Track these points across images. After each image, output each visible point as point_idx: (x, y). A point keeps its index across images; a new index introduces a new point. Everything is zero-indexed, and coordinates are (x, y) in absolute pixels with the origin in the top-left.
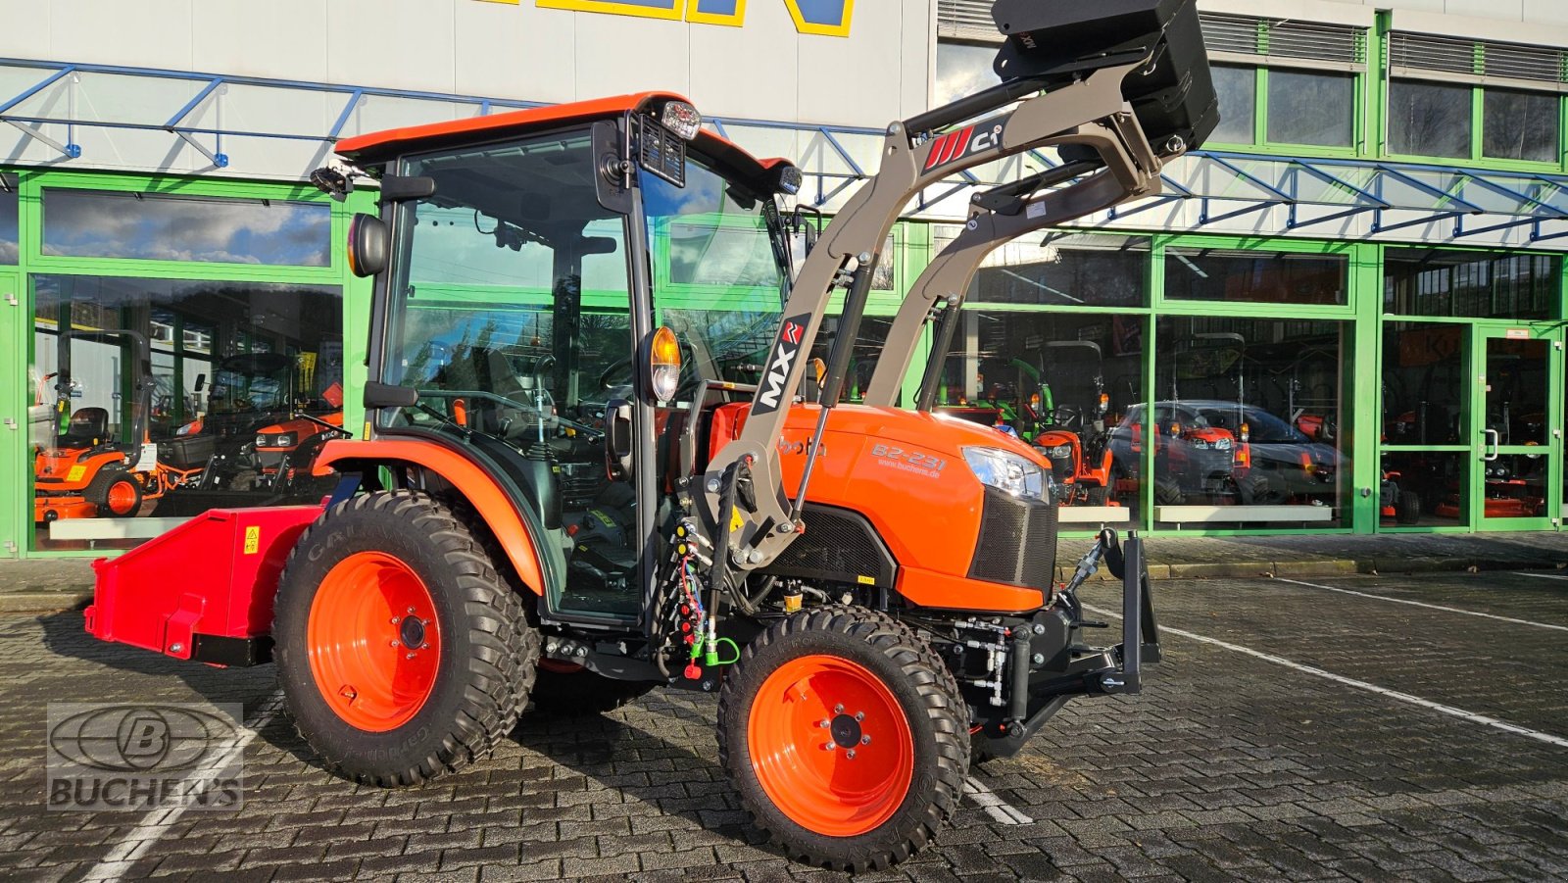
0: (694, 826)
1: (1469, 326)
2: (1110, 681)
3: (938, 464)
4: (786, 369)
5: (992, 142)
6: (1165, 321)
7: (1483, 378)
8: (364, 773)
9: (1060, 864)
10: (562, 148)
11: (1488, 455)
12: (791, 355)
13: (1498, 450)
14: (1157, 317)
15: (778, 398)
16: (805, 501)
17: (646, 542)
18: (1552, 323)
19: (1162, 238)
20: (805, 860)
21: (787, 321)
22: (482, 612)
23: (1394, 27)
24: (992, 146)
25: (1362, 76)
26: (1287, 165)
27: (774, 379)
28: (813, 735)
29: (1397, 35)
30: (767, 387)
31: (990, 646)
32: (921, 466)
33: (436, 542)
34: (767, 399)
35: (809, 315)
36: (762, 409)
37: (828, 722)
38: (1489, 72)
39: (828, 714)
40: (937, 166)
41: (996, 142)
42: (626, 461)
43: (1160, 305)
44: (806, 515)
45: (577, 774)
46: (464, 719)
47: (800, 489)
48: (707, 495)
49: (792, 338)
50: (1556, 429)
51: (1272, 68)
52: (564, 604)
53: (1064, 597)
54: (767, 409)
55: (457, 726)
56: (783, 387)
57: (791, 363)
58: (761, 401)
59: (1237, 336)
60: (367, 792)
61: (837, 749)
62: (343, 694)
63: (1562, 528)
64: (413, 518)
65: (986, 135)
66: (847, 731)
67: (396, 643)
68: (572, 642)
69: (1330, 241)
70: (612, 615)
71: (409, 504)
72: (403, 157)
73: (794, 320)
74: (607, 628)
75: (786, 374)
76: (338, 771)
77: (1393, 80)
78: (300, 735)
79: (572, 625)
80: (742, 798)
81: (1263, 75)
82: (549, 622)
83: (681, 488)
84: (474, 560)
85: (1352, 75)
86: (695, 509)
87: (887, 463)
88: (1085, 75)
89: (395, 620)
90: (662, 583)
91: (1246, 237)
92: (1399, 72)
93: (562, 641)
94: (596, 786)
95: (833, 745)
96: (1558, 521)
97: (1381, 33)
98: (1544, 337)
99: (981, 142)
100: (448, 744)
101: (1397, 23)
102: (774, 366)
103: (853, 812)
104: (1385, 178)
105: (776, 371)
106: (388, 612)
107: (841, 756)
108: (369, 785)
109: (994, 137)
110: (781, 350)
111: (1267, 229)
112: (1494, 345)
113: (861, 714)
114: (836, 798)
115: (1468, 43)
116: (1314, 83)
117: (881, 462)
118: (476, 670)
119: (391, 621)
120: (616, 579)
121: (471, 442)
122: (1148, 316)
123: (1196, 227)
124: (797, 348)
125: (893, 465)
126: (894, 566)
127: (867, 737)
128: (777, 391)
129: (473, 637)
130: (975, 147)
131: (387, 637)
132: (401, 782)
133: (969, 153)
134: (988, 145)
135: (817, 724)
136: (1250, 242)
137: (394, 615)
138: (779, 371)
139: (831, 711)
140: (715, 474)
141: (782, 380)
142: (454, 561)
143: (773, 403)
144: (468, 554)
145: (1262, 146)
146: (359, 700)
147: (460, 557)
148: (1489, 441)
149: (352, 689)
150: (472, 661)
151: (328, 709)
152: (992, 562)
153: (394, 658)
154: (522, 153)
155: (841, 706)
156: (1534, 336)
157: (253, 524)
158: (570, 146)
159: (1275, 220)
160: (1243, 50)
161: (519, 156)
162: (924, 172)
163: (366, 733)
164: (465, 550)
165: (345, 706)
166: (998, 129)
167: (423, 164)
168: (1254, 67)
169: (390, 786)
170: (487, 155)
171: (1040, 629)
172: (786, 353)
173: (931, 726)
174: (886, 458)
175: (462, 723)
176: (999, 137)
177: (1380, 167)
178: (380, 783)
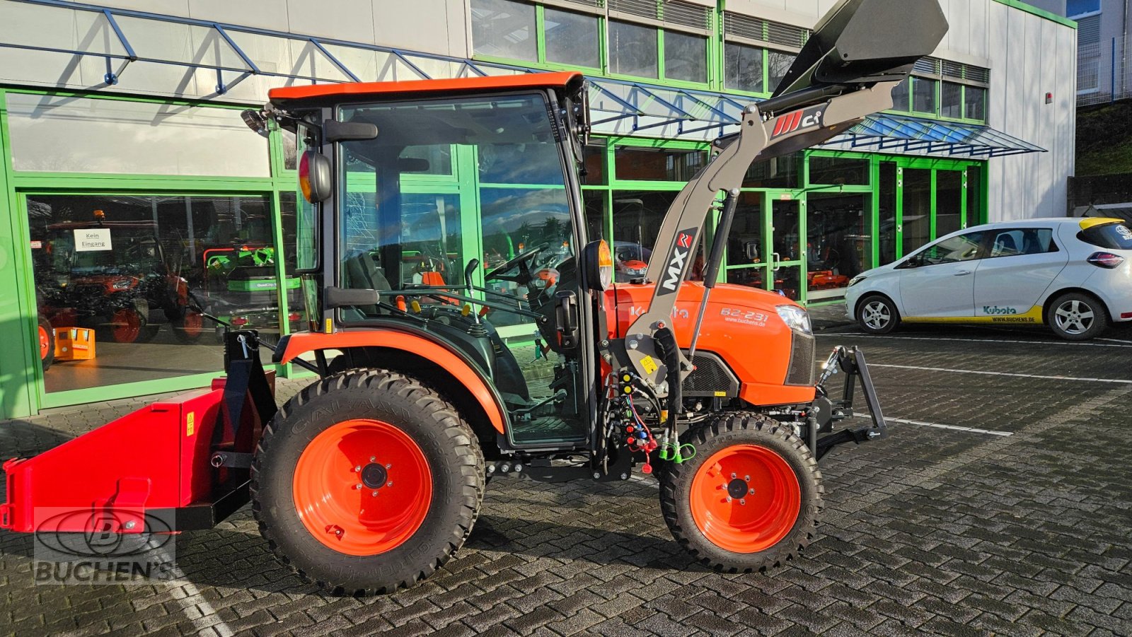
0: (635, 569)
1: (763, 193)
2: (872, 434)
3: (764, 318)
4: (681, 264)
5: (815, 121)
6: (618, 194)
7: (771, 223)
8: (368, 587)
9: (847, 540)
10: (491, 107)
11: (775, 268)
12: (684, 255)
13: (779, 264)
14: (613, 191)
15: (676, 284)
16: (696, 350)
17: (591, 387)
18: (801, 190)
19: (612, 139)
20: (733, 571)
21: (680, 233)
22: (466, 453)
23: (726, 9)
24: (815, 124)
25: (711, 38)
26: (676, 93)
27: (672, 271)
28: (718, 494)
29: (727, 13)
30: (667, 277)
31: (794, 424)
32: (753, 320)
33: (422, 405)
34: (668, 284)
35: (696, 229)
36: (664, 291)
37: (726, 486)
38: (771, 40)
39: (725, 480)
40: (780, 135)
41: (817, 122)
42: (574, 333)
43: (615, 184)
44: (696, 361)
45: (503, 554)
46: (459, 531)
47: (693, 342)
48: (628, 351)
49: (684, 243)
50: (803, 251)
51: (666, 30)
52: (516, 436)
53: (819, 389)
54: (669, 291)
55: (455, 536)
56: (679, 276)
57: (684, 260)
58: (664, 286)
59: (639, 201)
60: (372, 602)
61: (733, 501)
62: (331, 533)
63: (808, 306)
64: (397, 391)
65: (811, 117)
66: (737, 488)
67: (360, 486)
68: (508, 463)
69: (699, 142)
70: (561, 440)
71: (387, 380)
72: (340, 106)
73: (685, 232)
74: (557, 449)
75: (681, 267)
76: (339, 592)
77: (726, 42)
78: (295, 572)
79: (526, 451)
80: (688, 542)
81: (661, 33)
82: (507, 452)
83: (603, 348)
84: (451, 417)
85: (706, 37)
86: (615, 362)
87: (731, 320)
88: (870, 85)
89: (358, 469)
90: (603, 414)
91: (657, 139)
92: (730, 37)
93: (498, 464)
94: (532, 559)
95: (730, 498)
96: (805, 302)
97: (719, 12)
98: (797, 198)
99: (808, 121)
100: (445, 551)
101: (729, 6)
102: (673, 262)
103: (757, 536)
104: (725, 103)
105: (673, 266)
106: (349, 465)
107: (736, 504)
108: (371, 595)
109: (816, 118)
110: (677, 252)
111: (667, 136)
112: (776, 203)
113: (748, 476)
114: (738, 530)
115: (759, 21)
116: (687, 41)
117: (727, 319)
118: (467, 494)
119: (353, 470)
120: (522, 414)
121: (428, 328)
122: (608, 191)
123: (631, 133)
124: (689, 250)
125: (735, 320)
126: (738, 383)
127: (752, 490)
128: (675, 279)
129: (464, 470)
130: (805, 124)
131: (350, 483)
132: (403, 585)
133: (800, 127)
134: (812, 123)
135: (719, 488)
136: (659, 142)
137: (355, 466)
138: (676, 265)
139: (728, 477)
140: (635, 337)
141: (678, 271)
142: (439, 418)
143: (673, 287)
144: (446, 412)
145: (663, 80)
146: (345, 535)
147: (442, 414)
148: (775, 260)
149: (336, 527)
150: (465, 488)
151: (324, 547)
152: (798, 375)
153: (359, 497)
154: (454, 108)
155: (734, 474)
156: (793, 198)
157: (190, 411)
158: (499, 106)
159: (672, 130)
160: (650, 16)
161: (452, 111)
162: (772, 138)
163: (364, 557)
164: (443, 409)
165: (335, 540)
166: (818, 114)
167: (357, 113)
168: (656, 28)
169: (393, 592)
170: (422, 108)
171: (817, 409)
172: (681, 254)
173: (812, 476)
174: (730, 316)
175: (456, 533)
176: (821, 118)
177: (722, 97)
178: (382, 591)
